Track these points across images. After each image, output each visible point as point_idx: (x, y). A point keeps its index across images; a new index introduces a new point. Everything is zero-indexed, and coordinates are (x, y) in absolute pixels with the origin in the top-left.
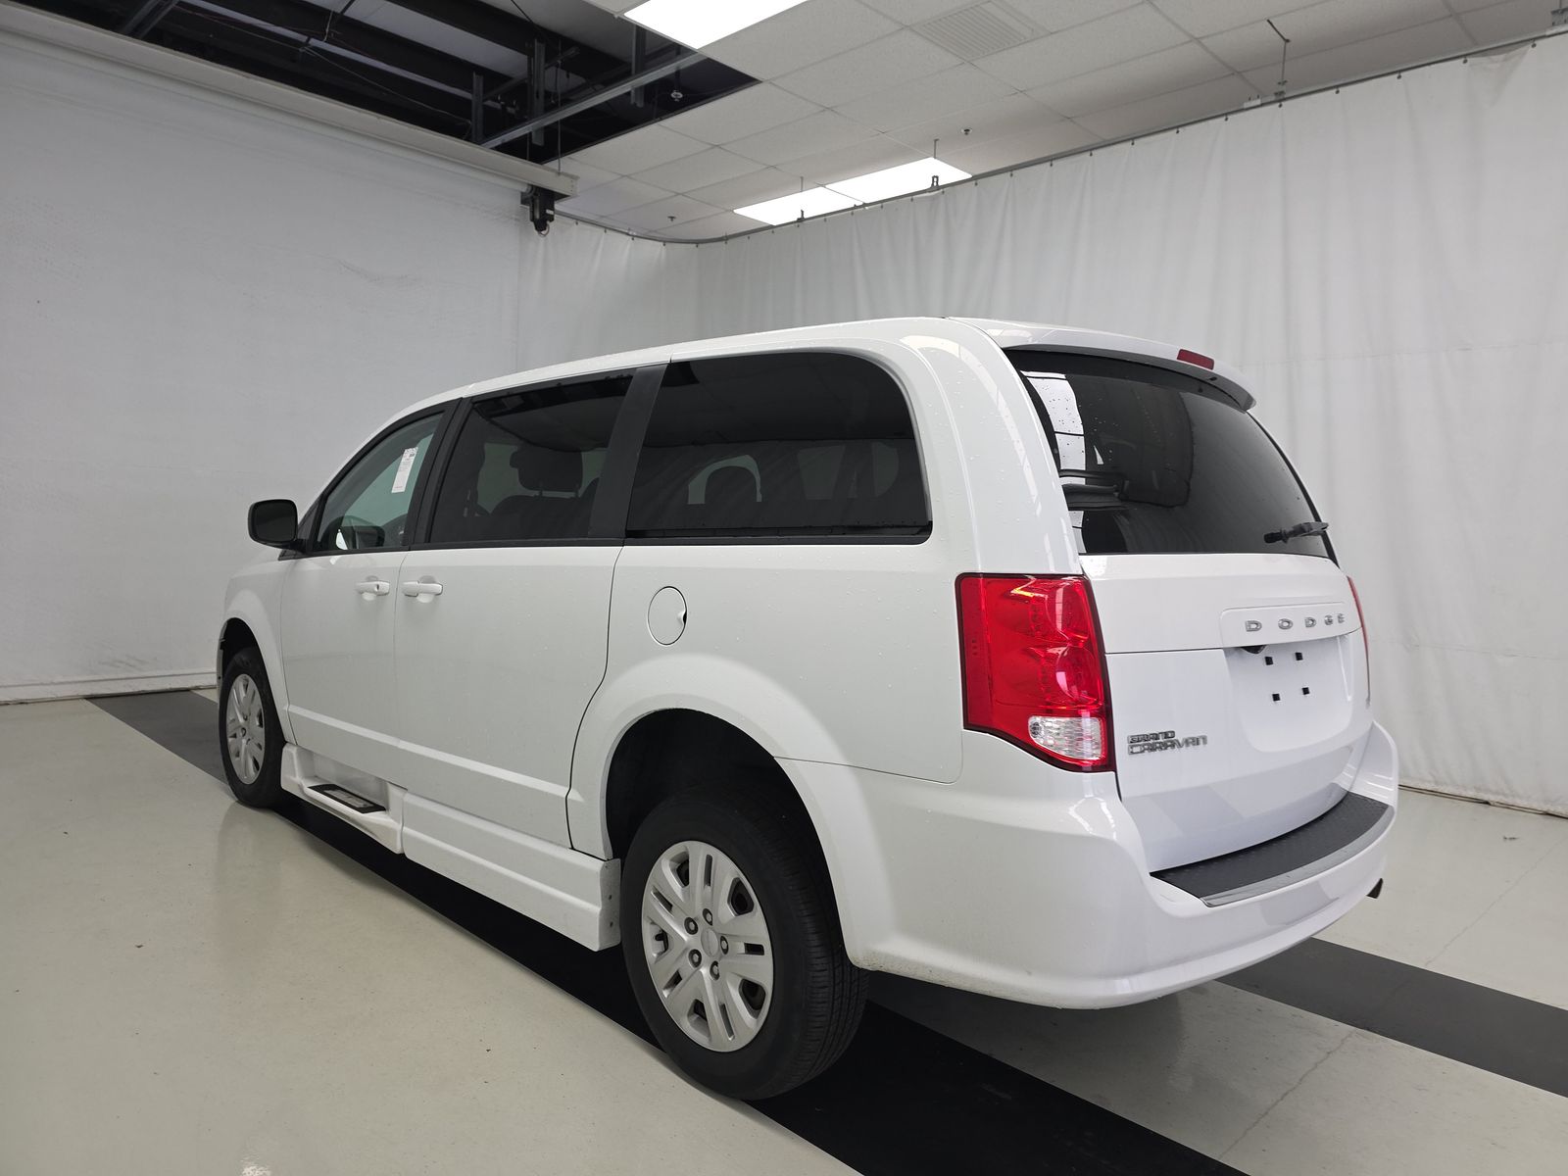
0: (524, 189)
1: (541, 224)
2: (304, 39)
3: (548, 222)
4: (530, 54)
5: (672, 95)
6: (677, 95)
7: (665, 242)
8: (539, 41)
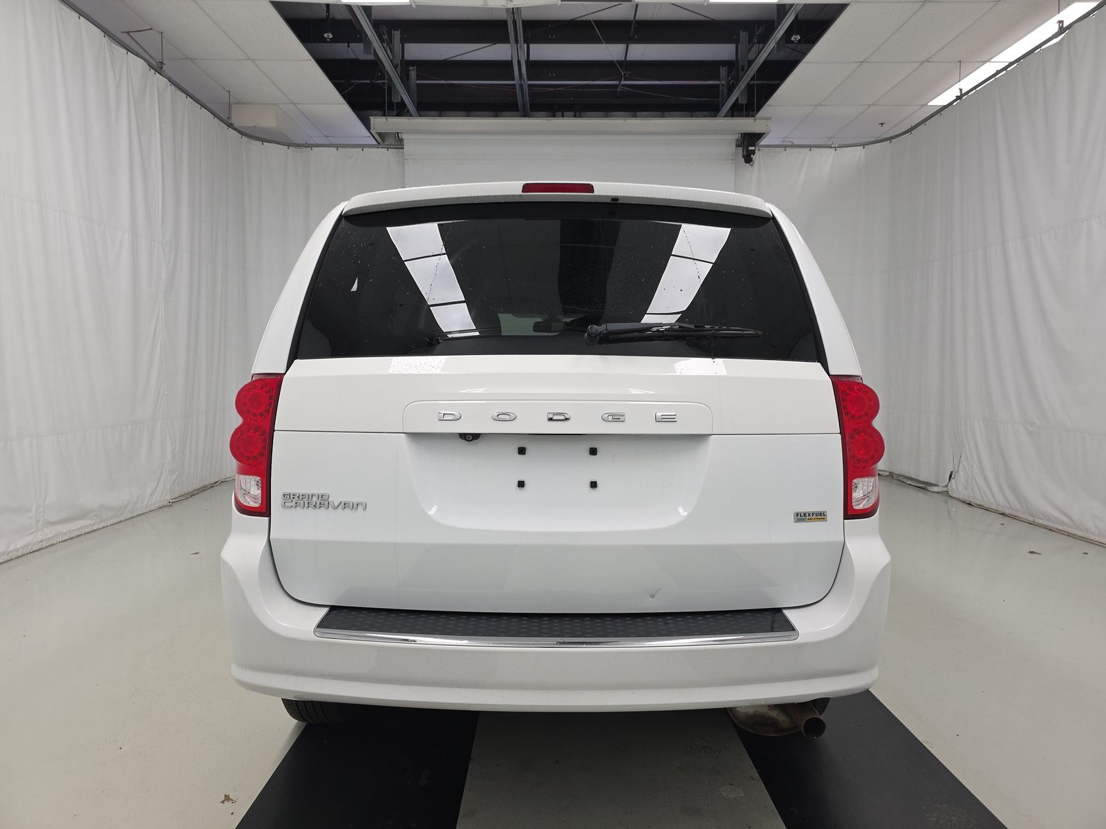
0: (736, 137)
1: (748, 159)
2: (617, 82)
3: (752, 156)
4: (737, 42)
5: (792, 39)
6: (796, 38)
7: (864, 145)
8: (743, 31)
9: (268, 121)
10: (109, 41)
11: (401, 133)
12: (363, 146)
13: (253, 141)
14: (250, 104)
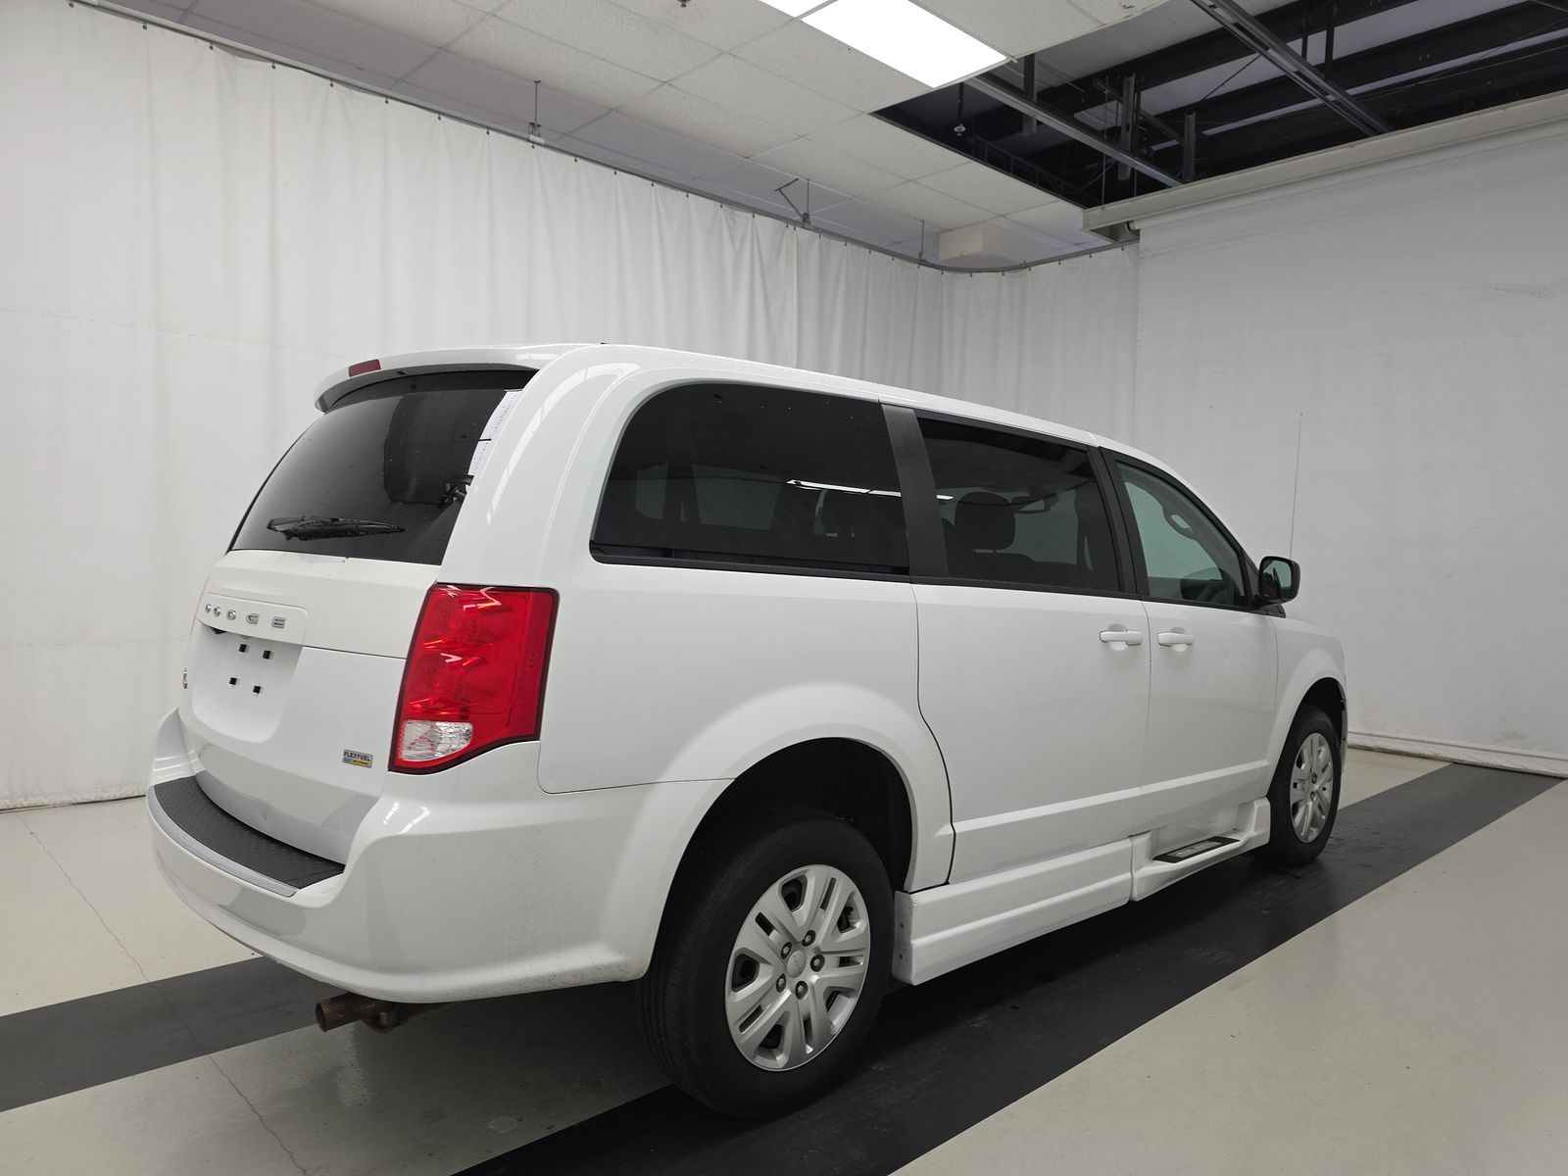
9: (972, 246)
10: (730, 210)
11: (1133, 221)
12: (1090, 252)
13: (960, 275)
14: (953, 229)
